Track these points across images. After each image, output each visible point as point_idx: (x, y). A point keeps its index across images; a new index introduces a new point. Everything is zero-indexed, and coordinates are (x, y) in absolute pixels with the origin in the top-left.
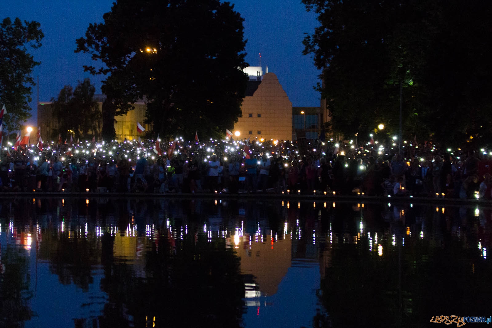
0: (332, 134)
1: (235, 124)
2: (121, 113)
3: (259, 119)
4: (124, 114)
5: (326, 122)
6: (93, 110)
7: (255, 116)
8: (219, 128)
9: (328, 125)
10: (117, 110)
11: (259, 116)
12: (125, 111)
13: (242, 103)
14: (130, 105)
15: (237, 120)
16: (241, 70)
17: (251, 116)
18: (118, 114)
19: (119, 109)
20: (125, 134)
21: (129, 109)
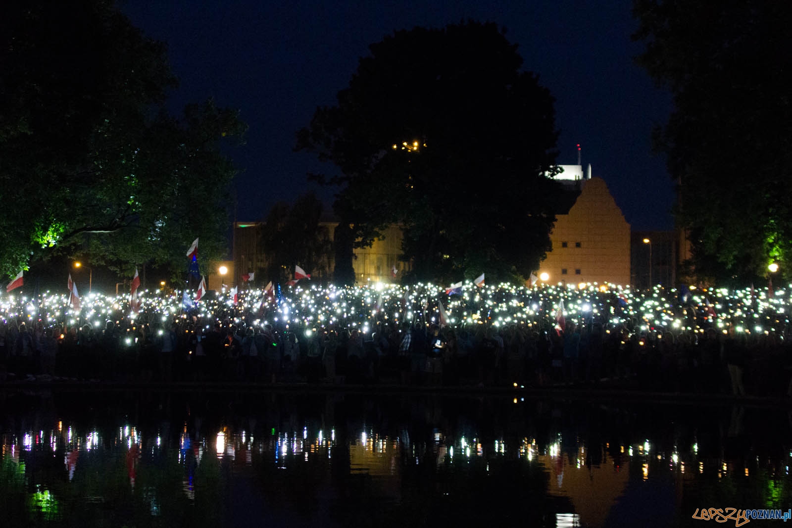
0: (695, 278)
1: (541, 261)
2: (362, 245)
3: (578, 250)
4: (367, 246)
5: (684, 258)
6: (320, 238)
7: (571, 245)
8: (516, 269)
9: (688, 263)
10: (357, 239)
11: (578, 245)
12: (368, 242)
13: (553, 230)
14: (376, 231)
15: (544, 256)
16: (552, 178)
17: (565, 245)
18: (358, 245)
19: (359, 238)
20: (368, 273)
21: (376, 239)
